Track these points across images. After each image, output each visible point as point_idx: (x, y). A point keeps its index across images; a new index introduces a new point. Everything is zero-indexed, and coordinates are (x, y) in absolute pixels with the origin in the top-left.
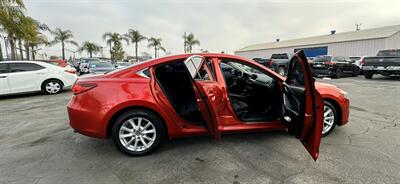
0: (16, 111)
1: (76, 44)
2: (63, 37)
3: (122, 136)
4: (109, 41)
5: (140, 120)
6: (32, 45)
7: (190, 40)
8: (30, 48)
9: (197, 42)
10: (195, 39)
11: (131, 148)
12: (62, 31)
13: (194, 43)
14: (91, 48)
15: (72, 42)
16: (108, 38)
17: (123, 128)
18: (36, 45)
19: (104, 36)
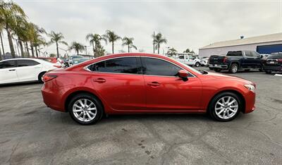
0: (21, 94)
1: (66, 44)
2: (57, 38)
3: (75, 110)
4: (92, 41)
5: (86, 100)
6: (36, 45)
7: (158, 39)
8: (34, 48)
9: (164, 41)
10: (163, 37)
11: (81, 119)
12: (56, 33)
13: (162, 41)
14: (78, 47)
15: (63, 42)
16: (90, 39)
17: (75, 105)
18: (38, 45)
19: (87, 37)
